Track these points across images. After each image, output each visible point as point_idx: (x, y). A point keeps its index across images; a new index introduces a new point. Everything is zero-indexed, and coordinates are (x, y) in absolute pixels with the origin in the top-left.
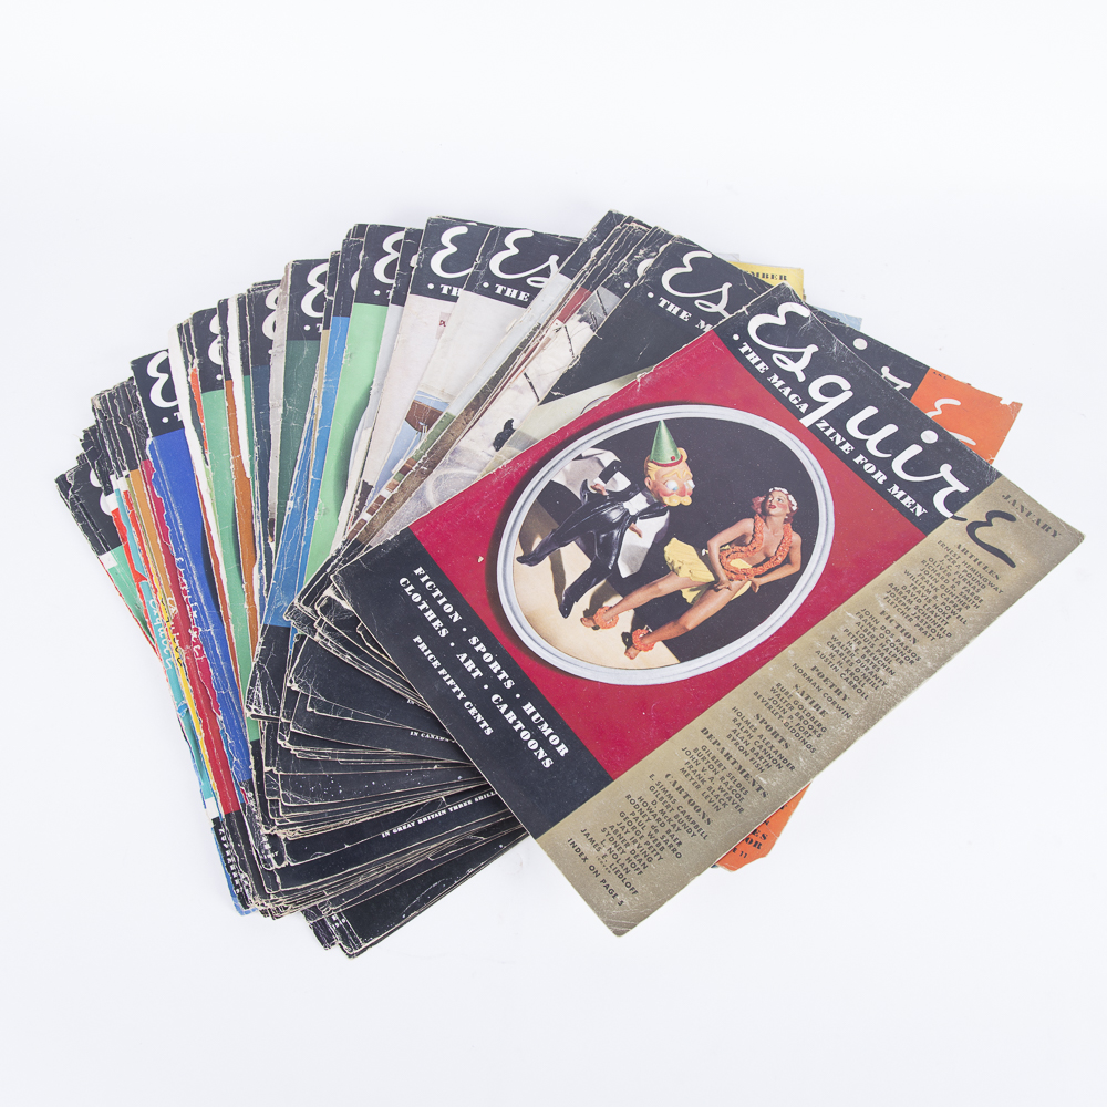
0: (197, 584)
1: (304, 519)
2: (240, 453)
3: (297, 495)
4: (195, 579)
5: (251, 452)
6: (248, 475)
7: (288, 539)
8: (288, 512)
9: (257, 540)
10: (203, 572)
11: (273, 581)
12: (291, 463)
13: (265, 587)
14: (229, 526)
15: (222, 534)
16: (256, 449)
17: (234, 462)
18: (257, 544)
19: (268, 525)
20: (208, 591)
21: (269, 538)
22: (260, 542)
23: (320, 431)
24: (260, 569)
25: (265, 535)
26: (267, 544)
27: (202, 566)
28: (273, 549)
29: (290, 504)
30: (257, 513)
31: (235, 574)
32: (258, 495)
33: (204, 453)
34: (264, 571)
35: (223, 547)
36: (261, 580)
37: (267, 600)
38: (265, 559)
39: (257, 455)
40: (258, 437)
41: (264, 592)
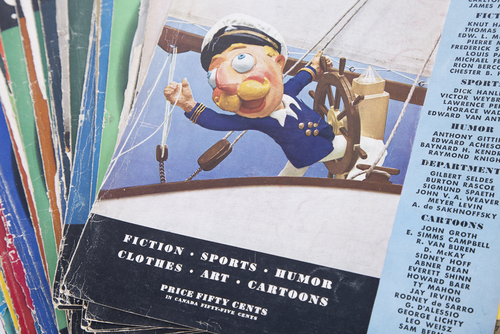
0: (10, 197)
1: (94, 129)
2: (36, 79)
3: (87, 108)
4: (8, 192)
5: (46, 77)
6: (45, 97)
7: (82, 148)
8: (80, 125)
9: (56, 152)
10: (14, 186)
11: (71, 186)
12: (80, 82)
13: (65, 192)
14: (32, 144)
15: (27, 151)
16: (49, 74)
17: (33, 87)
18: (57, 156)
19: (64, 138)
20: (19, 202)
21: (67, 149)
22: (59, 154)
23: (101, 51)
24: (60, 176)
25: (63, 147)
26: (65, 155)
27: (12, 181)
28: (70, 158)
29: (82, 117)
30: (54, 128)
31: (40, 184)
32: (54, 113)
33: (7, 84)
34: (63, 178)
35: (29, 162)
36: (62, 186)
37: (67, 202)
38: (64, 168)
39: (51, 79)
40: (50, 63)
41: (65, 196)
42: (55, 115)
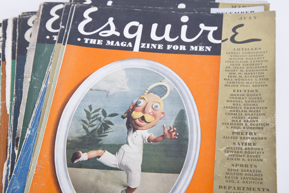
2: (5, 101)
3: (33, 127)
5: (11, 100)
6: (8, 113)
7: (25, 151)
8: (26, 137)
9: (9, 148)
11: (13, 174)
12: (32, 108)
13: (9, 174)
16: (14, 99)
17: (2, 105)
18: (8, 150)
19: (15, 140)
21: (15, 148)
22: (10, 149)
24: (8, 164)
25: (13, 146)
26: (13, 151)
28: (16, 154)
29: (28, 132)
30: (10, 133)
32: (12, 123)
34: (10, 166)
36: (8, 170)
37: (9, 182)
38: (11, 159)
39: (14, 102)
40: (15, 92)
41: (8, 177)
42: (12, 125)
